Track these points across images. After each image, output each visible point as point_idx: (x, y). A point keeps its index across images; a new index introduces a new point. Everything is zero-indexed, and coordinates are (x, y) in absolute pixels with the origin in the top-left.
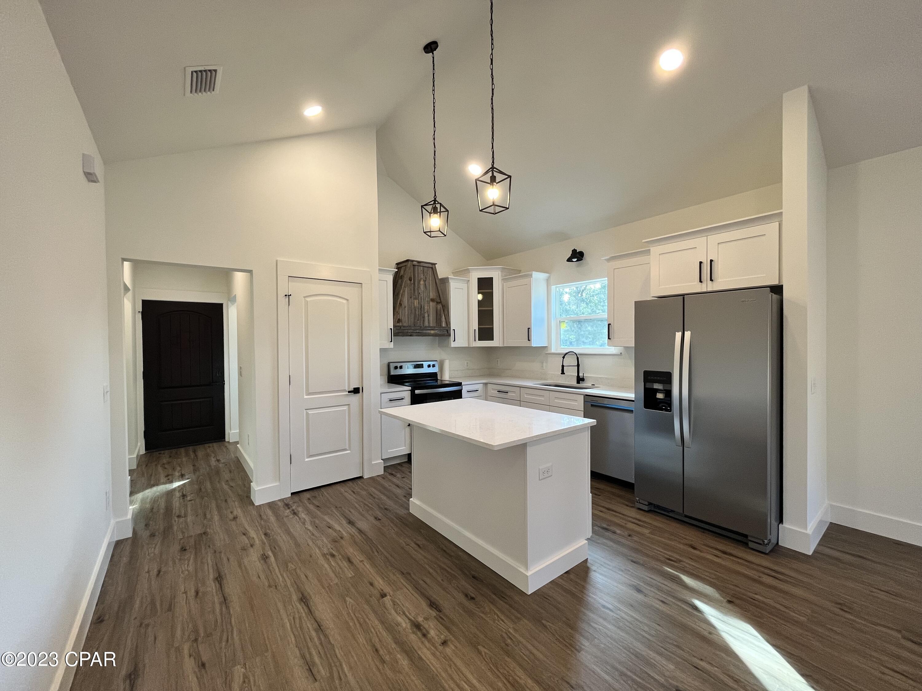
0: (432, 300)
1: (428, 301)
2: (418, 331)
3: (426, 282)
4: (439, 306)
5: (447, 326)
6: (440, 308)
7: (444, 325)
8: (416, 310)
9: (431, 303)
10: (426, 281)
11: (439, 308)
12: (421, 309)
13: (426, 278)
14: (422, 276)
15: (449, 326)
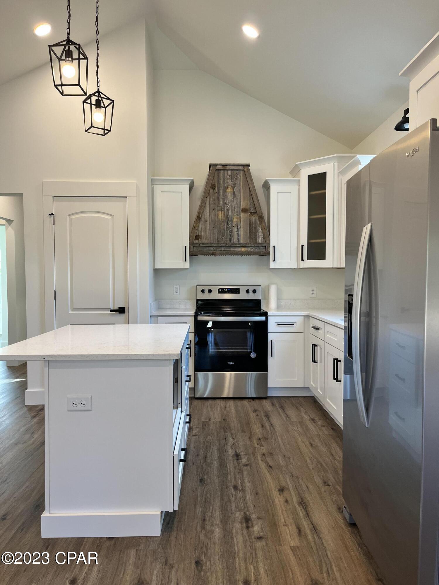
0: (244, 211)
1: (237, 212)
2: (223, 249)
3: (236, 189)
4: (254, 218)
5: (265, 241)
6: (256, 219)
7: (260, 240)
8: (220, 224)
9: (242, 215)
10: (234, 187)
11: (253, 220)
12: (228, 222)
13: (235, 184)
14: (230, 182)
15: (267, 242)
